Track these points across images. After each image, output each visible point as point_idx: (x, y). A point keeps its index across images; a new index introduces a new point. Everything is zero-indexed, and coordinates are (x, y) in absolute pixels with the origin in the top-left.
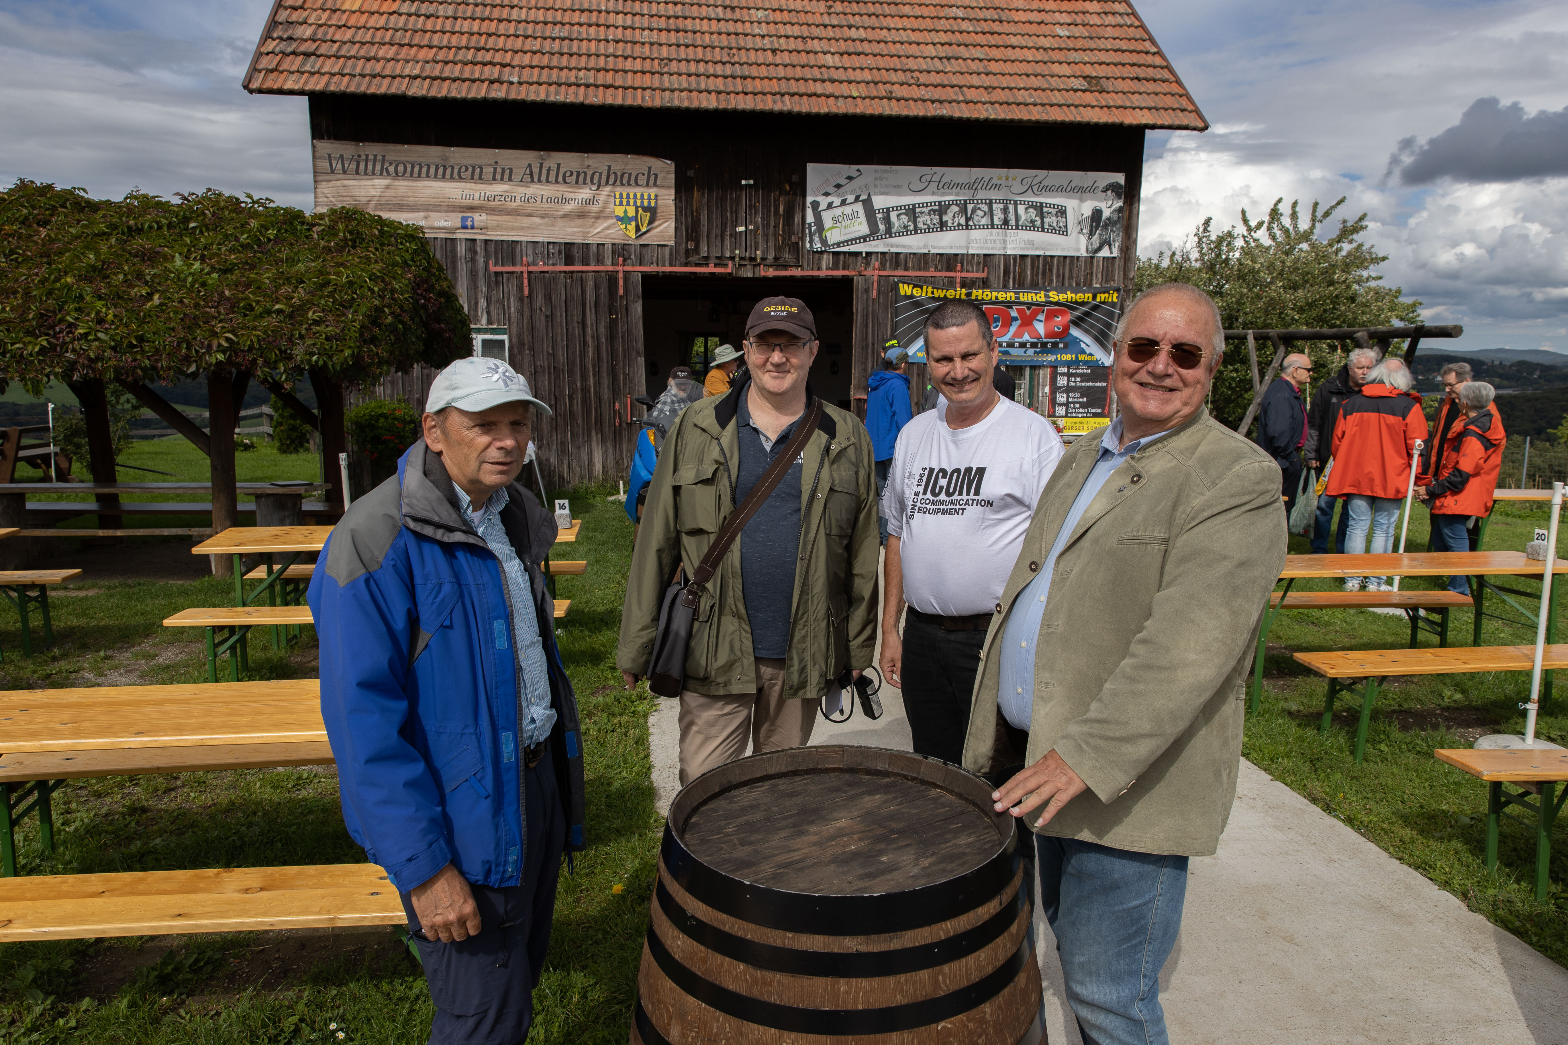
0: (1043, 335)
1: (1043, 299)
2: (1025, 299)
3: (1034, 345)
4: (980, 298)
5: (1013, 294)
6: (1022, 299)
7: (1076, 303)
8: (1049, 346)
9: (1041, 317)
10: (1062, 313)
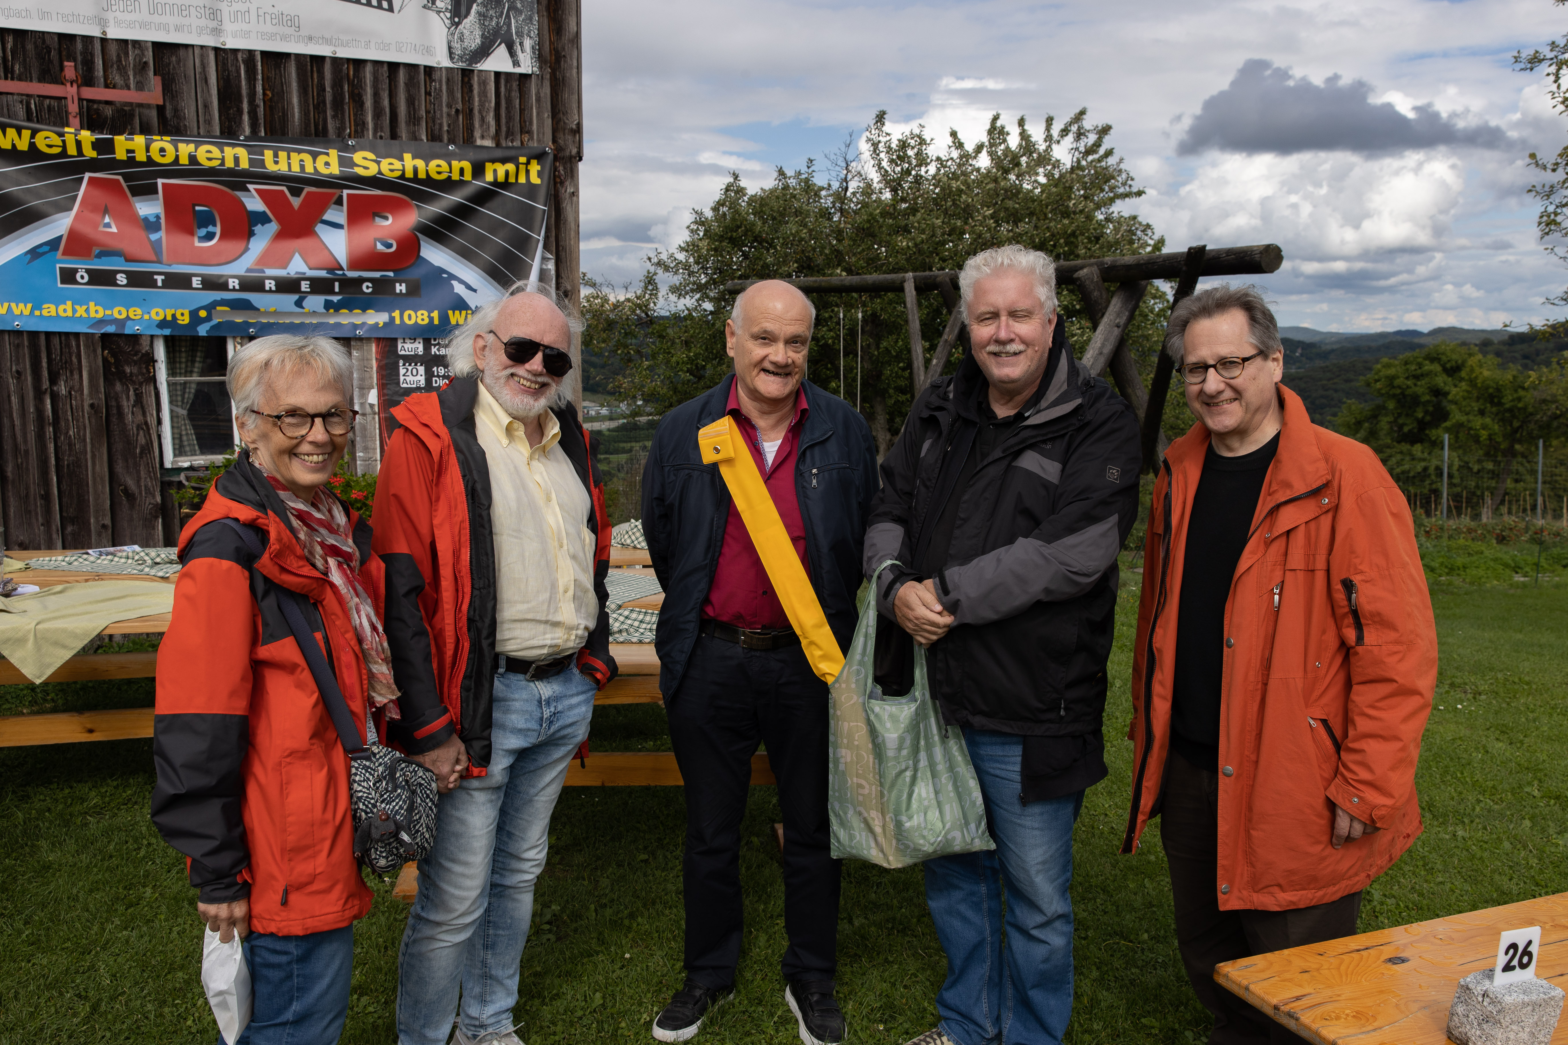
0: (343, 261)
1: (335, 169)
2: (282, 167)
3: (320, 286)
4: (141, 157)
5: (242, 153)
6: (271, 167)
7: (429, 181)
8: (367, 288)
9: (337, 214)
10: (395, 207)
